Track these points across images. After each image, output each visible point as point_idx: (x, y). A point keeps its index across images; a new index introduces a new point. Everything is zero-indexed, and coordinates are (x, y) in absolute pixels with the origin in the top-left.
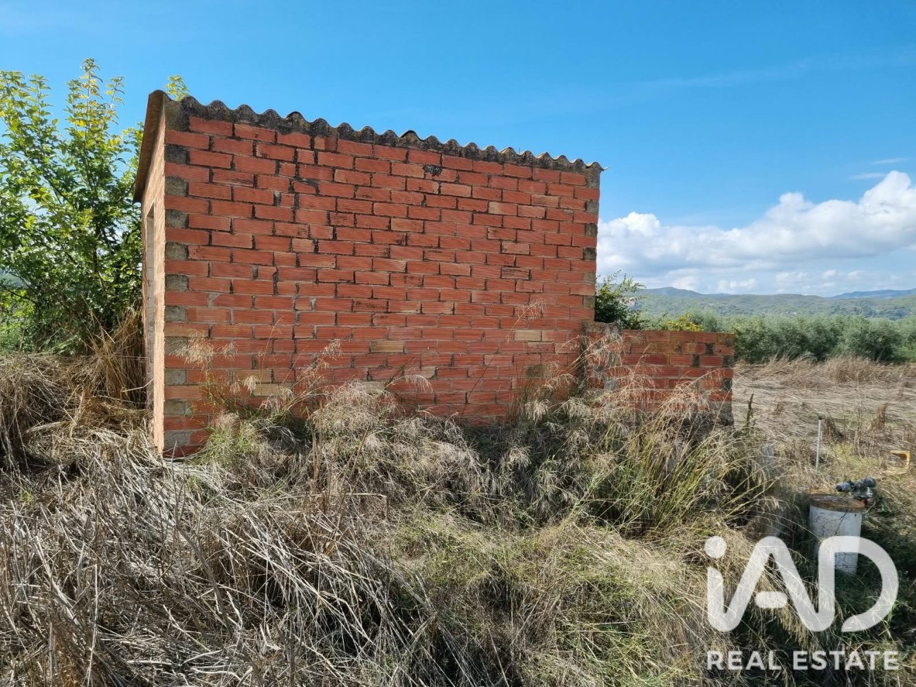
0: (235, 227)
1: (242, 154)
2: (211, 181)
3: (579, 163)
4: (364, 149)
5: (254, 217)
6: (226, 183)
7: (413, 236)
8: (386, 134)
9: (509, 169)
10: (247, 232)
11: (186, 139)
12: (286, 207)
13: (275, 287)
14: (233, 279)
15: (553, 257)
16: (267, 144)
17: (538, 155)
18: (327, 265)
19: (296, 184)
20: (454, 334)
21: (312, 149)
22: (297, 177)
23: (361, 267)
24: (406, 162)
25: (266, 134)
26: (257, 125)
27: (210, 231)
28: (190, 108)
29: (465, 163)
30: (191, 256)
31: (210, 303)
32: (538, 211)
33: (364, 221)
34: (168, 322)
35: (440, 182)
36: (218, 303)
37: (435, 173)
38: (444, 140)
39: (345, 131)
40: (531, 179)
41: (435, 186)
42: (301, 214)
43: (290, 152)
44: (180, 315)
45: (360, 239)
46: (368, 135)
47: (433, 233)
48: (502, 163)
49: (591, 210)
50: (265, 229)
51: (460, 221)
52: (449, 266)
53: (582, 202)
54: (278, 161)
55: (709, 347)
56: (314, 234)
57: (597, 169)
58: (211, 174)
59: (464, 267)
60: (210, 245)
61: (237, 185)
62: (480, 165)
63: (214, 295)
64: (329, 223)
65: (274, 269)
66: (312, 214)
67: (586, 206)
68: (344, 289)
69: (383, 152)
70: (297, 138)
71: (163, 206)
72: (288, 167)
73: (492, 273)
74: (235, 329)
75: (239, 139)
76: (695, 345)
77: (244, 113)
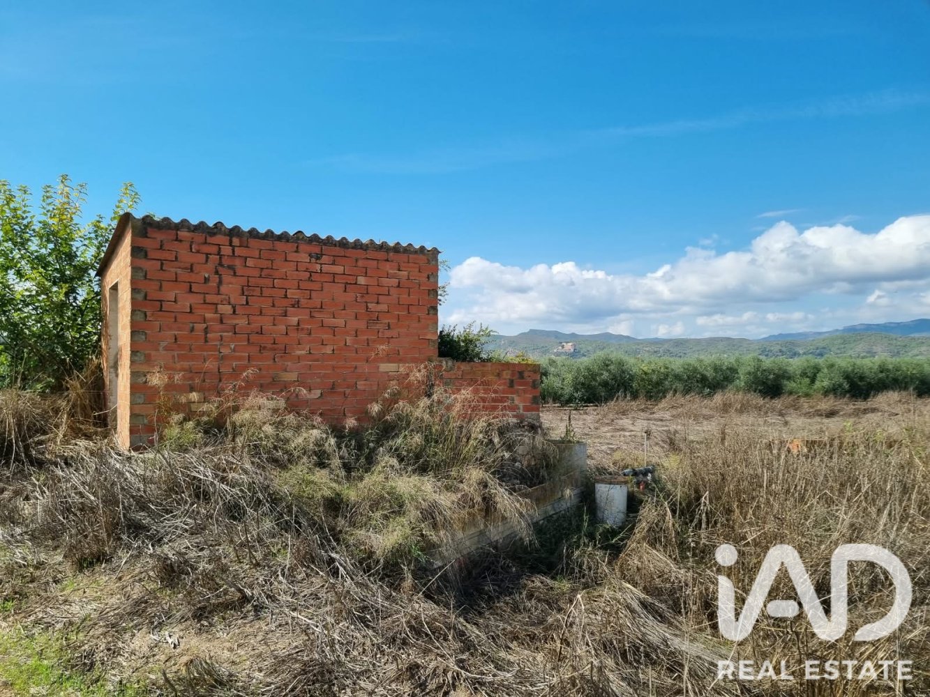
0: (178, 299)
1: (182, 250)
2: (162, 269)
3: (422, 248)
4: (267, 244)
5: (190, 291)
6: (172, 270)
7: (303, 301)
8: (282, 234)
9: (370, 254)
10: (186, 302)
11: (144, 243)
12: (213, 284)
13: (206, 338)
14: (176, 333)
15: (405, 313)
16: (199, 244)
17: (392, 244)
19: (220, 269)
20: (334, 368)
21: (231, 245)
22: (221, 264)
23: (265, 322)
24: (296, 252)
25: (199, 237)
26: (193, 231)
27: (161, 301)
28: (148, 222)
29: (341, 252)
30: (148, 318)
31: (161, 349)
32: (394, 282)
33: (266, 292)
34: (132, 362)
35: (321, 264)
36: (166, 349)
37: (318, 258)
38: (323, 236)
39: (253, 233)
40: (387, 260)
41: (318, 267)
42: (223, 289)
43: (215, 249)
44: (140, 357)
45: (265, 304)
46: (269, 235)
47: (317, 299)
48: (366, 250)
49: (432, 280)
50: (199, 298)
51: (337, 290)
52: (330, 321)
53: (425, 274)
54: (207, 254)
55: (521, 375)
56: (232, 301)
57: (435, 252)
58: (162, 264)
60: (161, 310)
61: (179, 271)
62: (350, 252)
63: (163, 344)
64: (243, 294)
65: (205, 325)
66: (231, 287)
67: (428, 278)
68: (254, 338)
69: (280, 246)
70: (219, 239)
71: (129, 286)
72: (215, 258)
73: (361, 325)
74: (178, 366)
75: (181, 241)
76: (510, 372)
77: (184, 224)
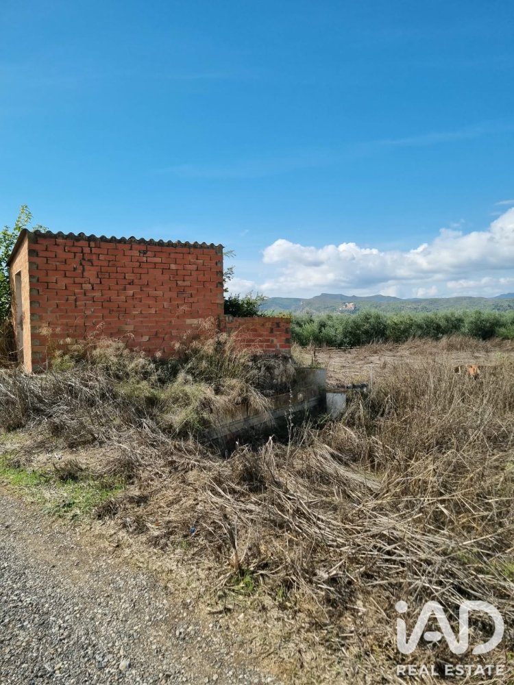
0: (58, 281)
1: (59, 251)
2: (47, 263)
3: (212, 245)
4: (113, 245)
5: (65, 276)
6: (53, 263)
7: (136, 281)
8: (121, 239)
9: (179, 249)
10: (63, 283)
11: (37, 247)
12: (79, 271)
13: (76, 305)
14: (58, 302)
15: (202, 287)
16: (70, 247)
17: (192, 243)
18: (97, 294)
19: (83, 262)
20: (157, 322)
21: (89, 246)
22: (84, 259)
23: (113, 295)
24: (131, 249)
25: (69, 242)
26: (66, 239)
27: (47, 283)
28: (37, 234)
29: (158, 249)
30: (40, 293)
31: (49, 312)
32: (194, 267)
33: (113, 275)
34: (32, 320)
35: (147, 257)
36: (52, 312)
37: (145, 253)
38: (148, 239)
39: (103, 239)
40: (189, 253)
41: (145, 259)
42: (86, 274)
43: (80, 249)
44: (36, 317)
45: (112, 283)
46: (113, 239)
47: (145, 279)
48: (175, 247)
49: (219, 265)
50: (71, 281)
51: (158, 273)
52: (153, 293)
53: (214, 262)
54: (75, 253)
55: (278, 325)
56: (92, 281)
57: (221, 247)
58: (47, 260)
59: (160, 293)
60: (48, 288)
61: (58, 263)
62: (165, 249)
63: (50, 309)
64: (98, 277)
65: (75, 297)
66: (91, 273)
67: (217, 264)
68: (106, 304)
69: (120, 246)
70: (82, 243)
71: (28, 274)
72: (79, 255)
73: (174, 295)
74: (60, 322)
75: (58, 245)
76: (271, 323)
77: (60, 234)
